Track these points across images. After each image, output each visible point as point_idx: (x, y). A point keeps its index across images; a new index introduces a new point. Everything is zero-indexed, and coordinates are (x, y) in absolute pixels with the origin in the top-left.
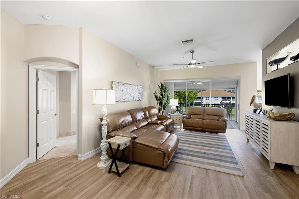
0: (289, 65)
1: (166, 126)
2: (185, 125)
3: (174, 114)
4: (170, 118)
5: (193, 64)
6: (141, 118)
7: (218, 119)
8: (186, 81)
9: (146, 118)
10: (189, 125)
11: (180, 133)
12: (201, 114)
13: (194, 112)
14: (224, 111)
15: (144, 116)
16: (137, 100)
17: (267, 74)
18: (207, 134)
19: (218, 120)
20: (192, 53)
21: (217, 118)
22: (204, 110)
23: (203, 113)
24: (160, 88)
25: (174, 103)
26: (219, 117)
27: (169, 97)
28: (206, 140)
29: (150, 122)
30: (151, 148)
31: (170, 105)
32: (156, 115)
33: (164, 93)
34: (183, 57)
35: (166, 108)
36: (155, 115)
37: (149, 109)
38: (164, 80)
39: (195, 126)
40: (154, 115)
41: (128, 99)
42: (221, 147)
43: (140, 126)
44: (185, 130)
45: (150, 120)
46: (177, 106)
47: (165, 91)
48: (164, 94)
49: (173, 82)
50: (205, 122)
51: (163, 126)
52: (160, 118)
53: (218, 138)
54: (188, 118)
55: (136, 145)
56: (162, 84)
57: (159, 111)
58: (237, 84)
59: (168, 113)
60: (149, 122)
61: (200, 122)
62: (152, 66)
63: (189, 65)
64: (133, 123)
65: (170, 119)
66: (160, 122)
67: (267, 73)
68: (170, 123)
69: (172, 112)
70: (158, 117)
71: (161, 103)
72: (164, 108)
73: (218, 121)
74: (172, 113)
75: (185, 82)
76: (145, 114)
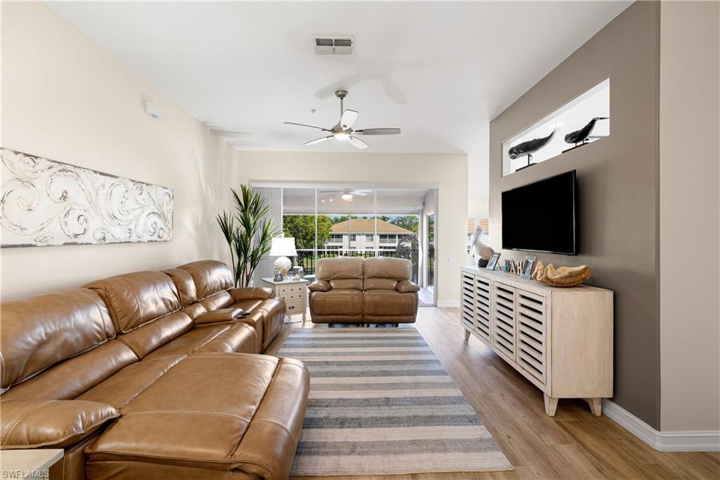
0: (563, 152)
1: (260, 327)
2: (316, 312)
3: (284, 282)
4: (272, 296)
5: (344, 129)
6: (160, 309)
7: (396, 287)
8: (316, 187)
9: (183, 304)
10: (328, 311)
11: (303, 339)
12: (355, 276)
13: (338, 272)
14: (408, 266)
15: (174, 299)
16: (146, 238)
17: (502, 176)
18: (372, 332)
19: (396, 290)
20: (340, 96)
21: (394, 284)
22: (363, 266)
23: (360, 273)
24: (240, 203)
25: (282, 248)
26: (399, 282)
27: (268, 231)
28: (378, 349)
29: (199, 317)
30: (190, 466)
31: (271, 254)
32: (225, 287)
33: (252, 218)
34: (313, 111)
35: (260, 264)
36: (222, 289)
37: (197, 270)
38: (251, 181)
39: (342, 311)
40: (218, 290)
41: (99, 236)
42: (420, 367)
43: (155, 342)
44: (315, 327)
45: (200, 310)
46: (291, 258)
47: (255, 213)
48: (252, 222)
49: (281, 188)
50: (368, 297)
51: (251, 328)
52: (238, 297)
53: (403, 338)
54: (325, 289)
55: (107, 469)
56: (247, 189)
57: (237, 276)
58: (424, 204)
59: (266, 277)
60: (195, 316)
61: (357, 299)
62: (211, 130)
63: (333, 131)
64: (119, 333)
65: (273, 298)
66: (240, 313)
67: (504, 175)
68: (272, 311)
69: (276, 276)
70: (231, 295)
71: (242, 249)
72: (253, 266)
73: (397, 294)
74: (279, 277)
75: (314, 189)
76: (181, 290)
